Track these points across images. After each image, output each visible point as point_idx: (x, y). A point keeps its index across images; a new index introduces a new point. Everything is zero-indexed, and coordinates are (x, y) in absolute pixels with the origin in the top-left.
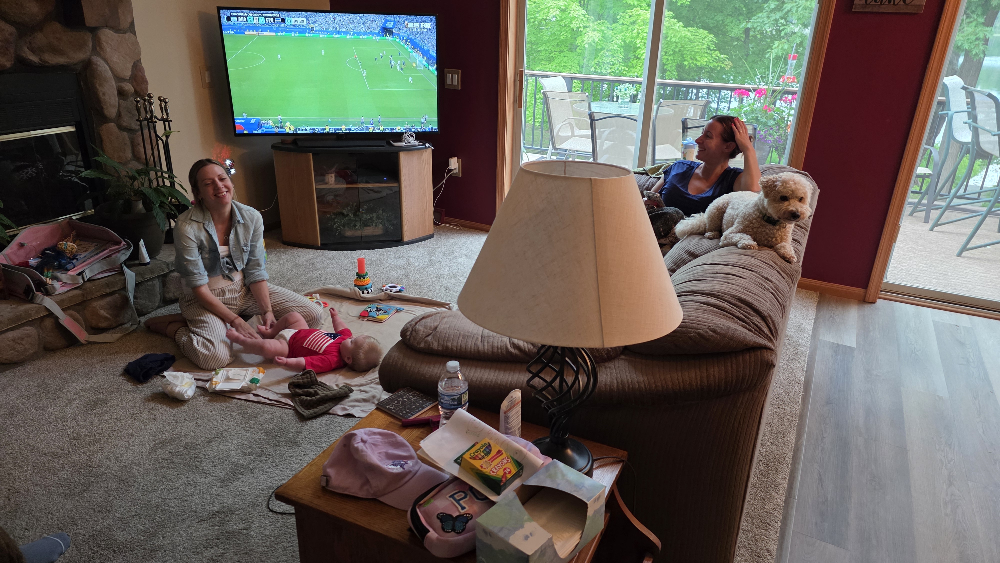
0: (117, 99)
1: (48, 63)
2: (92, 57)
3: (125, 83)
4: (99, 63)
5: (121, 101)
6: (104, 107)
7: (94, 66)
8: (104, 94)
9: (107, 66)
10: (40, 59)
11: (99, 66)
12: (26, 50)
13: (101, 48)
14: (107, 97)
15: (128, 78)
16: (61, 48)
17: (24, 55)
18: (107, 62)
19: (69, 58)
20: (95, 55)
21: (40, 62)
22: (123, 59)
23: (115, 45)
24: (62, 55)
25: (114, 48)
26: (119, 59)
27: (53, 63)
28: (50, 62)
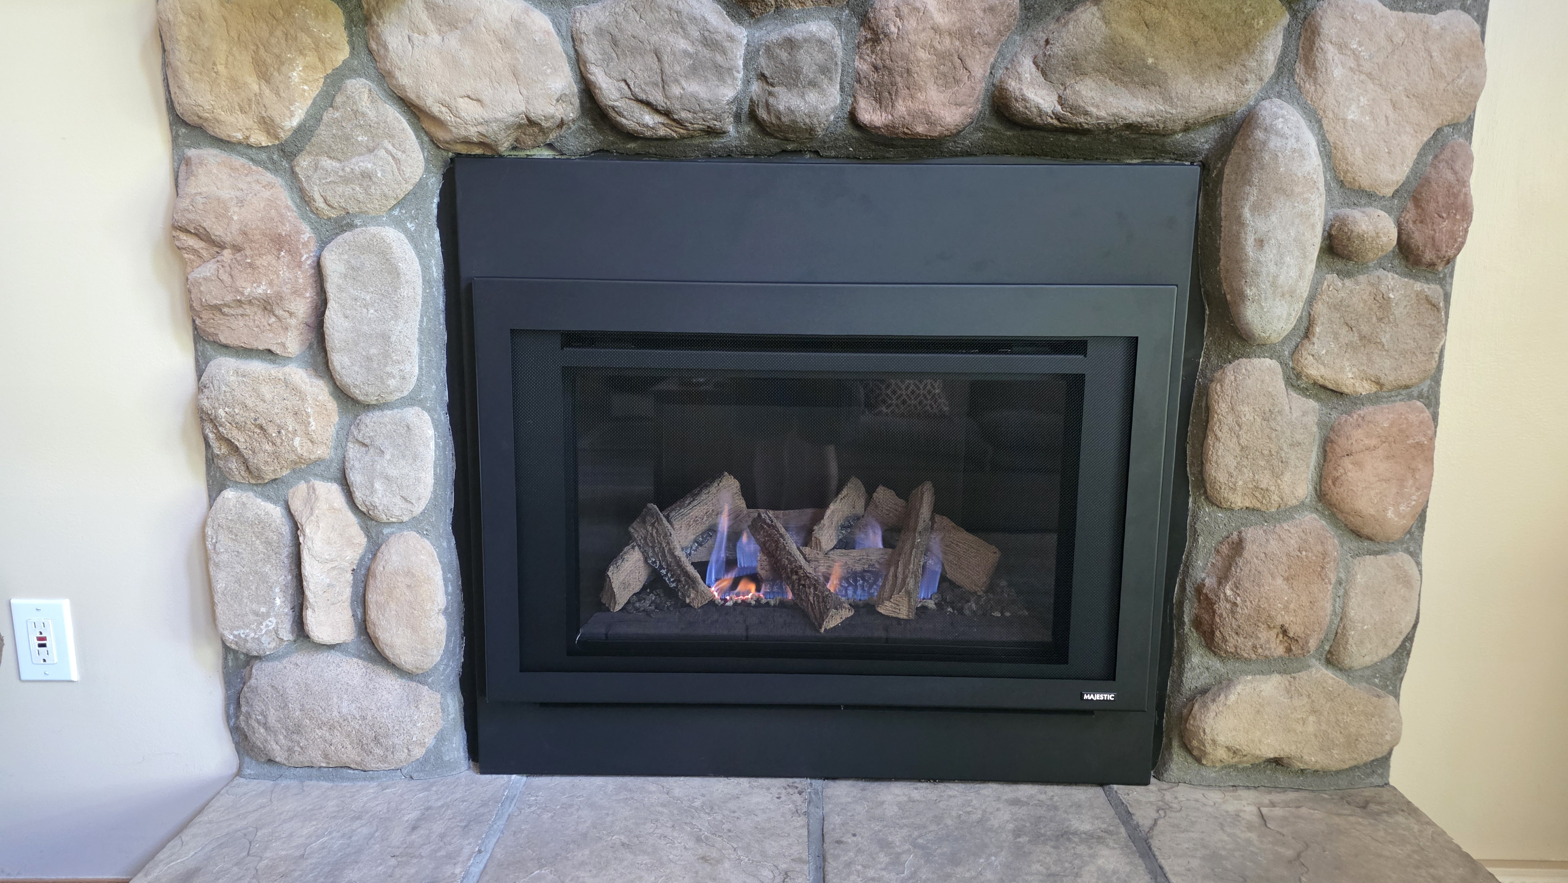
0: (1311, 267)
1: (1086, 113)
2: (1266, 103)
3: (1369, 210)
4: (1279, 124)
5: (1332, 278)
6: (1249, 292)
7: (1259, 134)
8: (1260, 243)
9: (1310, 140)
10: (1061, 100)
11: (1277, 133)
12: (1027, 67)
13: (1311, 66)
14: (1269, 254)
15: (1389, 192)
16: (1150, 61)
17: (1012, 85)
18: (1319, 122)
19: (1168, 99)
20: (1279, 95)
21: (1059, 108)
22: (1390, 112)
23: (1371, 57)
24: (1144, 86)
25: (1367, 66)
26: (1372, 113)
27: (1103, 114)
28: (1094, 110)
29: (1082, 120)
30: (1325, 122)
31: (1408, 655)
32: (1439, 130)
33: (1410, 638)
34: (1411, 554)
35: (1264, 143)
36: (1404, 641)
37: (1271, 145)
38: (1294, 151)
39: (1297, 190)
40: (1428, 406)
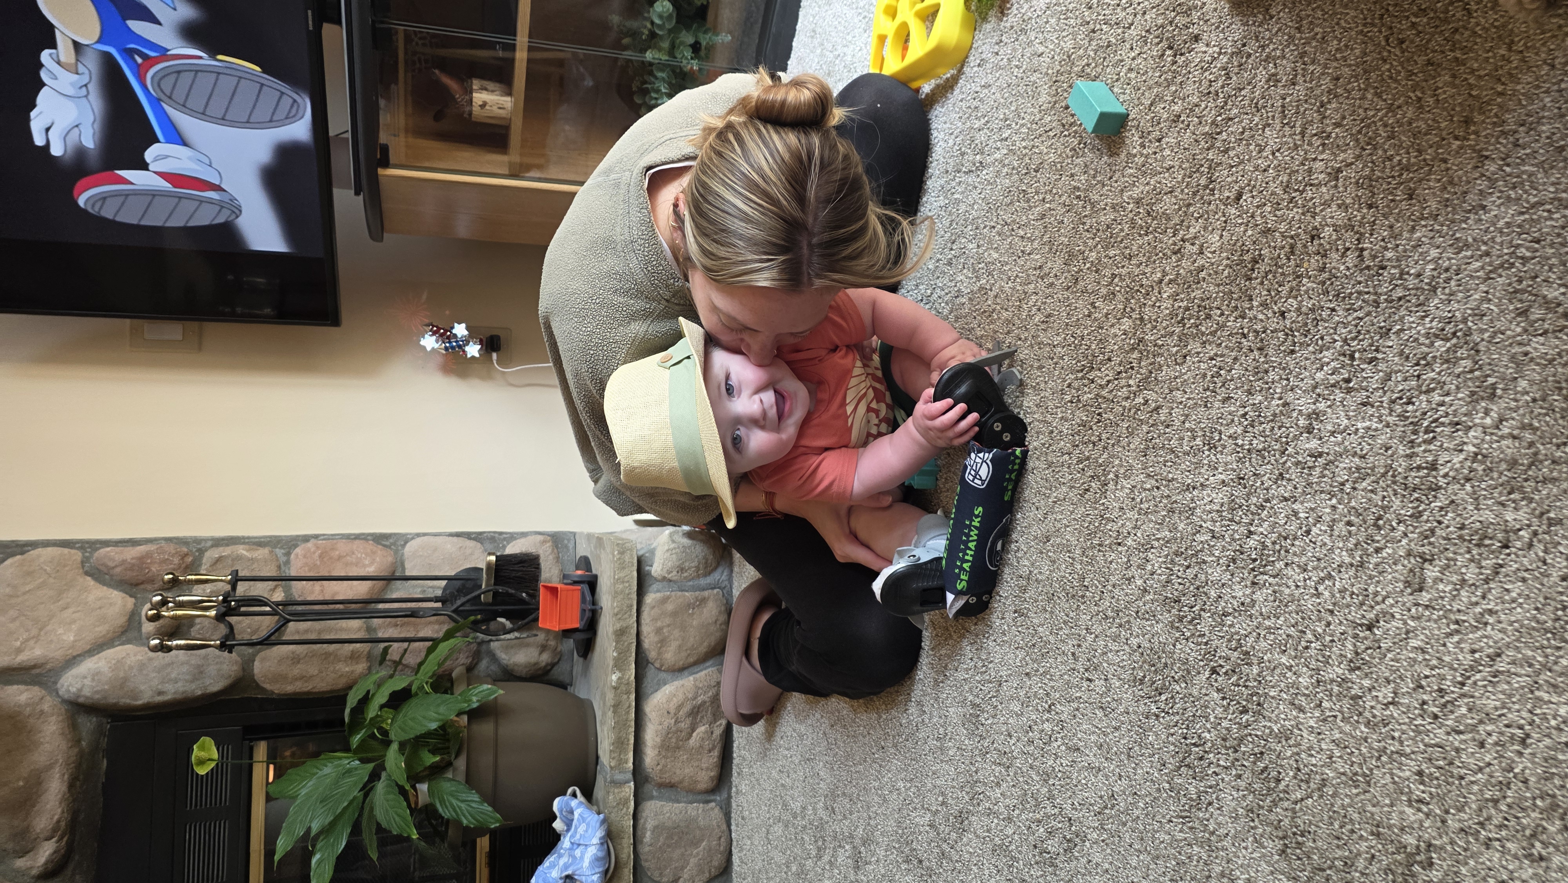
1: (58, 821)
2: (60, 693)
4: (73, 690)
8: (160, 693)
9: (89, 665)
10: (48, 839)
11: (80, 690)
12: (20, 863)
13: (35, 667)
16: (21, 783)
17: (34, 872)
18: (74, 657)
19: (50, 767)
20: (55, 683)
21: (54, 840)
22: (70, 610)
23: (27, 630)
24: (40, 784)
25: (34, 632)
26: (70, 624)
27: (59, 810)
28: (56, 817)
29: (63, 824)
30: (75, 654)
31: (481, 533)
32: (87, 573)
33: (468, 536)
34: (406, 543)
35: (87, 698)
36: (470, 539)
37: (88, 694)
38: (93, 680)
39: (122, 674)
40: (296, 546)
